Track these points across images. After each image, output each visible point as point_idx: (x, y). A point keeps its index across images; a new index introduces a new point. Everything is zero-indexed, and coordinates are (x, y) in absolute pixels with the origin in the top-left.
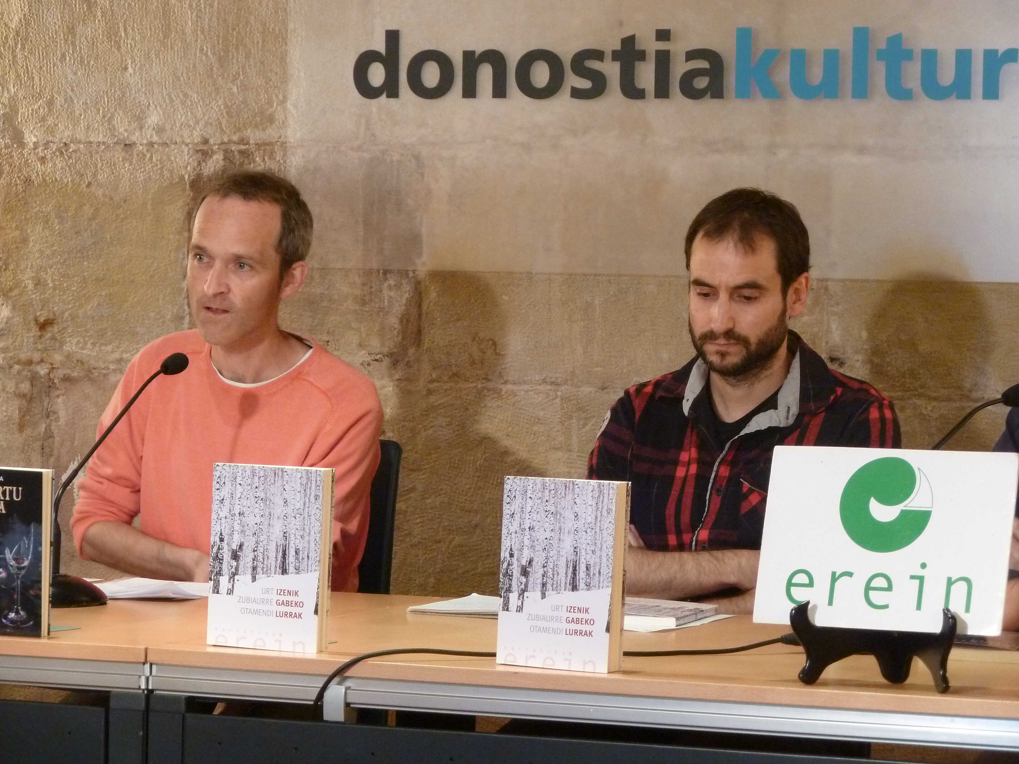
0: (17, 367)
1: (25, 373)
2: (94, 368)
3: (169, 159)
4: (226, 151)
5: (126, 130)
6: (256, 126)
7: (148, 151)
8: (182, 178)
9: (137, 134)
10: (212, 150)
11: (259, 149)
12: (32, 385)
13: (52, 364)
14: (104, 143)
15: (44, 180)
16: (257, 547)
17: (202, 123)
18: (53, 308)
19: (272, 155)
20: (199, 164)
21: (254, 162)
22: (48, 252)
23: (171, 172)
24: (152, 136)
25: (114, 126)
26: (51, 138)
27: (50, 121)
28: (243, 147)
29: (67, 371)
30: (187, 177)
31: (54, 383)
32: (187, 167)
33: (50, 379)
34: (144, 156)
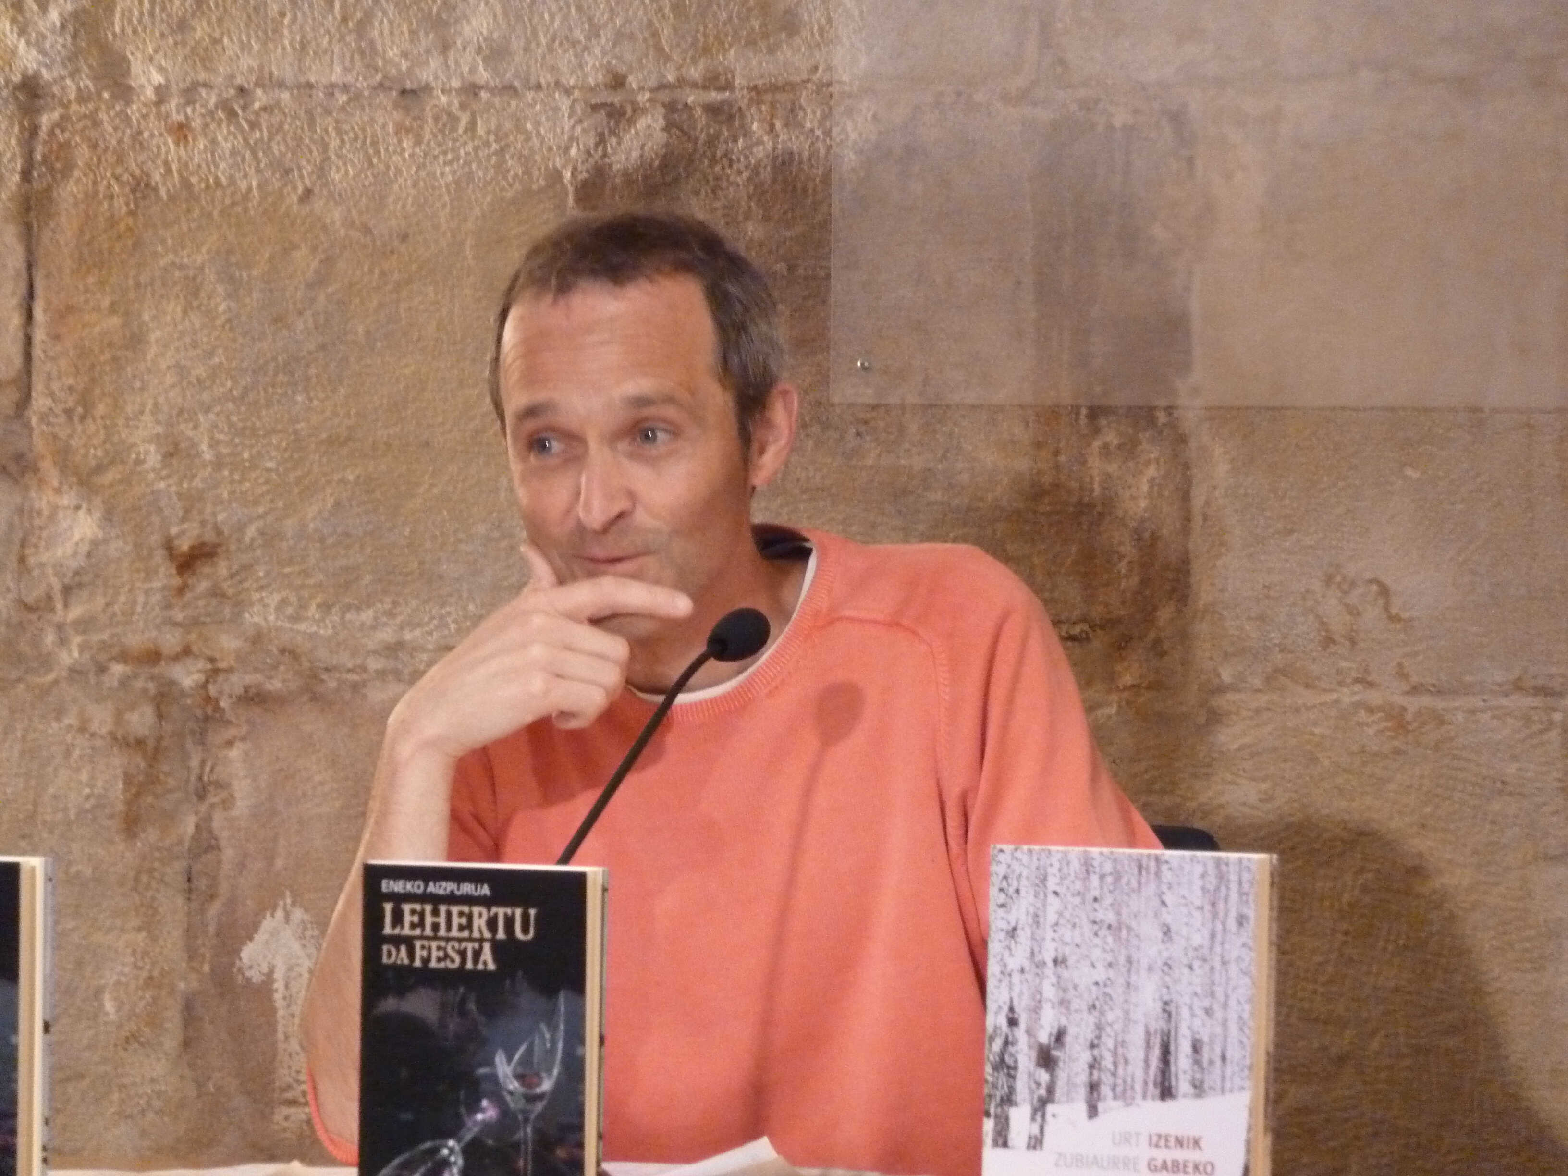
0: (118, 669)
1: (139, 684)
2: (327, 670)
3: (519, 128)
4: (671, 107)
5: (405, 55)
6: (751, 43)
7: (463, 107)
8: (555, 176)
9: (435, 63)
10: (634, 103)
11: (759, 103)
12: (160, 716)
13: (212, 660)
14: (345, 88)
15: (186, 184)
16: (1099, 1037)
17: (606, 37)
18: (214, 514)
19: (792, 119)
20: (601, 140)
21: (747, 134)
22: (200, 371)
23: (526, 160)
24: (473, 70)
25: (372, 43)
26: (202, 76)
27: (201, 30)
28: (714, 96)
29: (251, 679)
30: (567, 175)
31: (217, 708)
32: (567, 149)
33: (208, 699)
34: (454, 119)
